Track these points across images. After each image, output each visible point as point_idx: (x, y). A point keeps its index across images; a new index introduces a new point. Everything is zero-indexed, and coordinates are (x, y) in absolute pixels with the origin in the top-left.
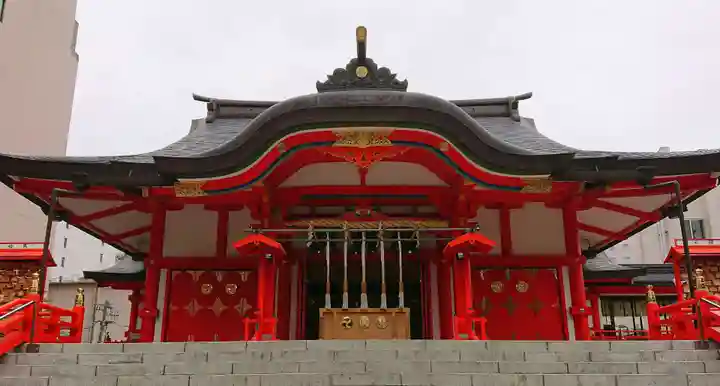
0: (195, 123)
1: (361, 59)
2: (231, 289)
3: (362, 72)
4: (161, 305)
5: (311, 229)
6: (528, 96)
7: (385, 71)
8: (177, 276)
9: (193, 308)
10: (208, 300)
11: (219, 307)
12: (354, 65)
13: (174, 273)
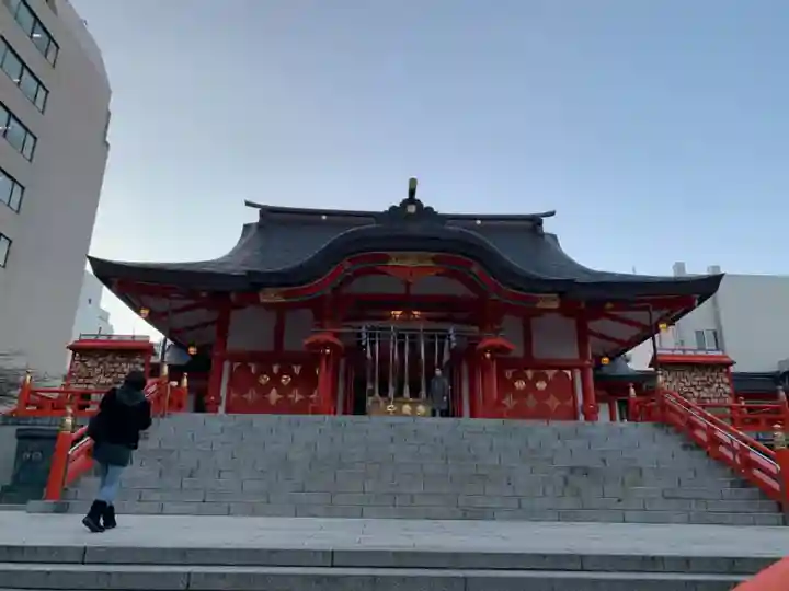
0: (247, 227)
1: (411, 199)
2: (286, 379)
3: (412, 209)
4: (223, 393)
5: (363, 329)
6: (552, 214)
7: (429, 209)
8: (239, 367)
9: (250, 396)
10: (266, 389)
11: (274, 395)
12: (405, 203)
13: (236, 365)
